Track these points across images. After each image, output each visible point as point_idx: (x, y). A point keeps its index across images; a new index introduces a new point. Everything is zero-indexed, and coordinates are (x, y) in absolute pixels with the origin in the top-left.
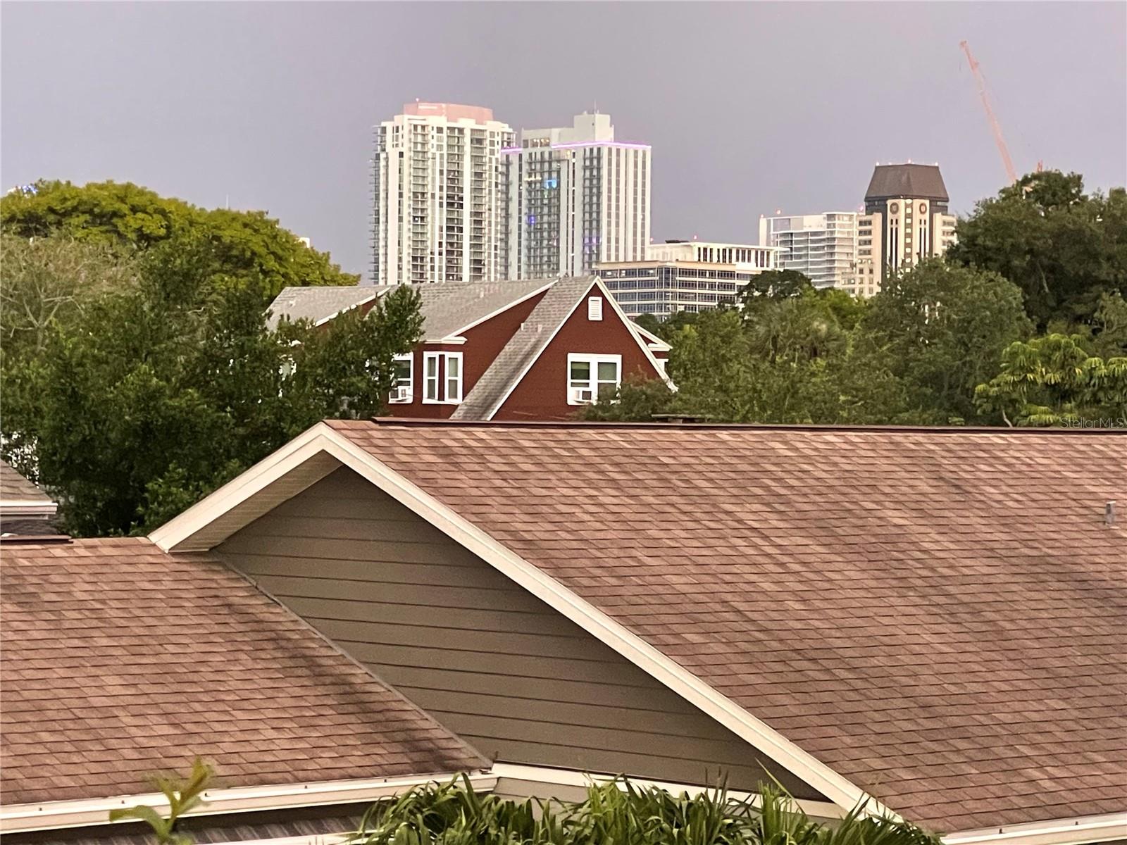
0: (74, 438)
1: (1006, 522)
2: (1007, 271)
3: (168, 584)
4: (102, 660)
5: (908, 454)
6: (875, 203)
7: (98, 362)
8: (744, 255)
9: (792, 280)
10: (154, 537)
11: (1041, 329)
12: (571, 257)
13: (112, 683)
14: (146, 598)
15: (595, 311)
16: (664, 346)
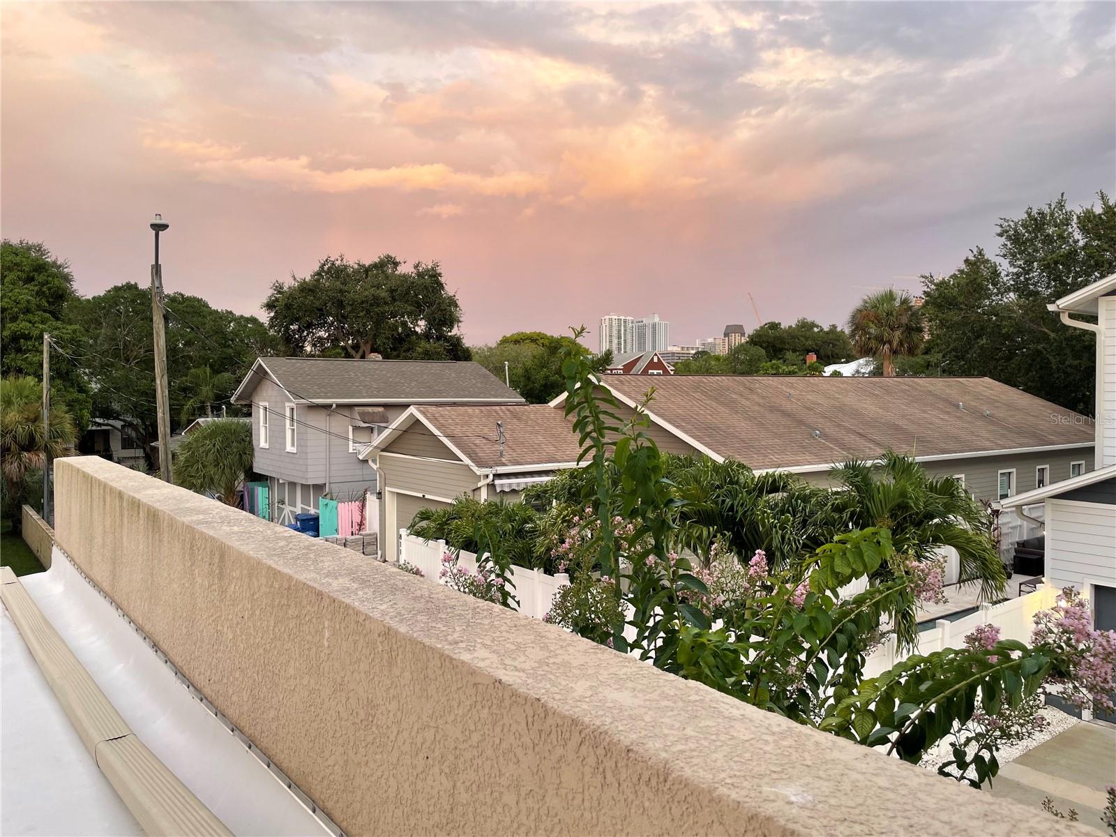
0: (528, 388)
1: (763, 398)
2: (761, 346)
3: (553, 415)
4: (537, 433)
5: (738, 382)
6: (726, 335)
7: (534, 369)
8: (692, 348)
9: (704, 353)
10: (549, 404)
11: (770, 361)
12: (649, 347)
13: (540, 438)
14: (548, 419)
15: (656, 360)
16: (673, 368)
